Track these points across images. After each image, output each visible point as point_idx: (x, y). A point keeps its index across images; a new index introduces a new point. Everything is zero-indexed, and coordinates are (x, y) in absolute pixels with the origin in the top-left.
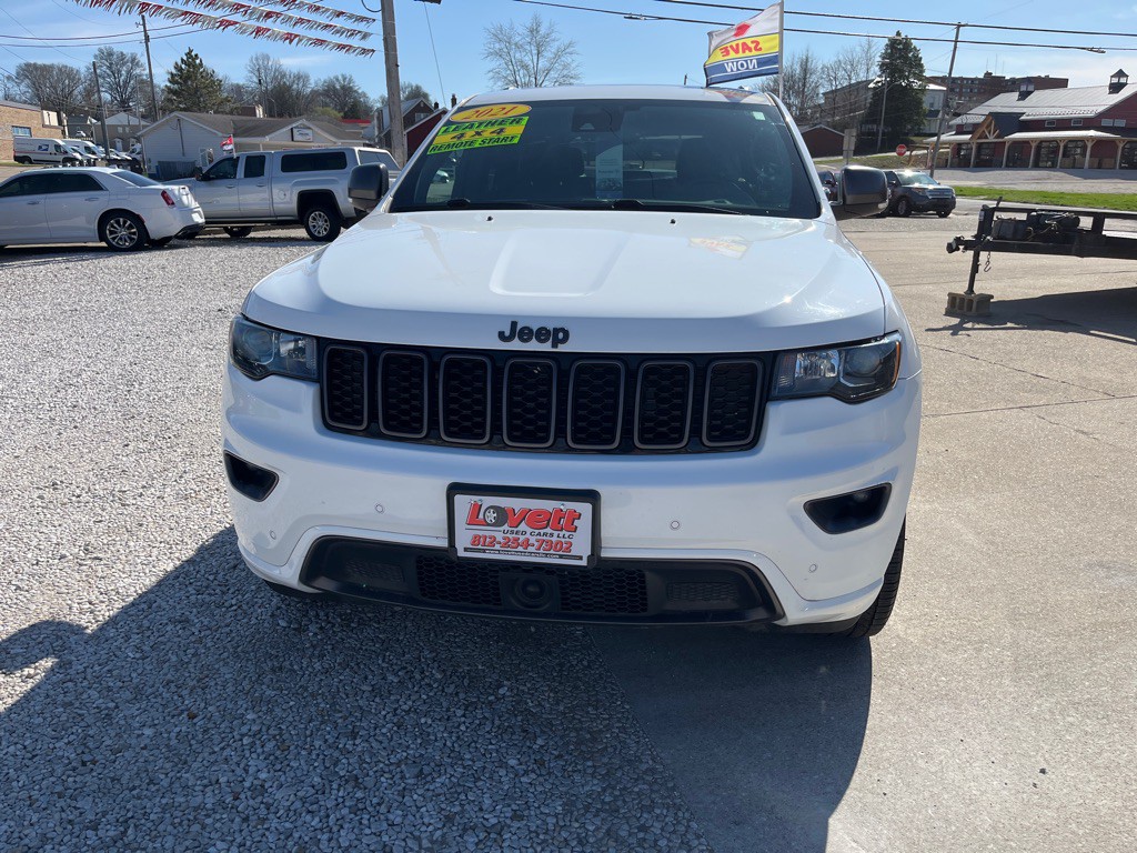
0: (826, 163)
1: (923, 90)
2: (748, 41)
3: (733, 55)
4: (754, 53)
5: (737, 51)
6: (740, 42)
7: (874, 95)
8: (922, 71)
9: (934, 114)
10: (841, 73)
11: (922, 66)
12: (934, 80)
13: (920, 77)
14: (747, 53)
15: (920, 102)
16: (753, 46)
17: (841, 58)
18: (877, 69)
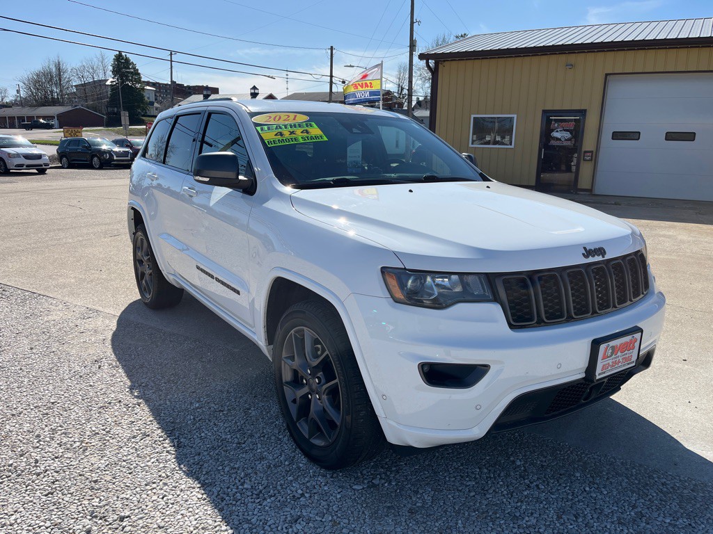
0: (91, 131)
1: (143, 89)
2: (368, 82)
3: (360, 88)
4: (369, 88)
5: (362, 87)
6: (364, 82)
7: (112, 90)
8: (140, 78)
9: (152, 104)
10: (86, 74)
11: (139, 74)
12: (148, 83)
13: (139, 81)
14: (367, 89)
15: (143, 97)
16: (369, 85)
17: (84, 64)
18: (111, 73)
